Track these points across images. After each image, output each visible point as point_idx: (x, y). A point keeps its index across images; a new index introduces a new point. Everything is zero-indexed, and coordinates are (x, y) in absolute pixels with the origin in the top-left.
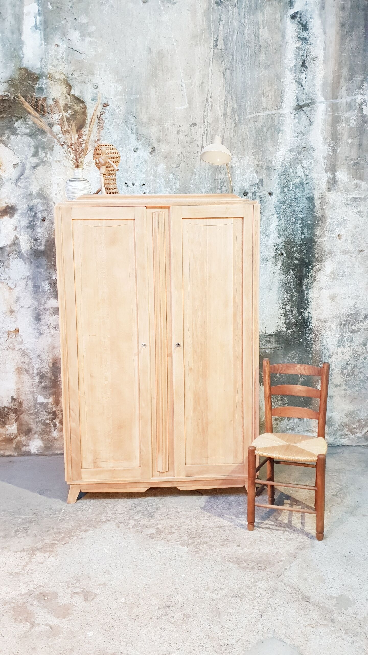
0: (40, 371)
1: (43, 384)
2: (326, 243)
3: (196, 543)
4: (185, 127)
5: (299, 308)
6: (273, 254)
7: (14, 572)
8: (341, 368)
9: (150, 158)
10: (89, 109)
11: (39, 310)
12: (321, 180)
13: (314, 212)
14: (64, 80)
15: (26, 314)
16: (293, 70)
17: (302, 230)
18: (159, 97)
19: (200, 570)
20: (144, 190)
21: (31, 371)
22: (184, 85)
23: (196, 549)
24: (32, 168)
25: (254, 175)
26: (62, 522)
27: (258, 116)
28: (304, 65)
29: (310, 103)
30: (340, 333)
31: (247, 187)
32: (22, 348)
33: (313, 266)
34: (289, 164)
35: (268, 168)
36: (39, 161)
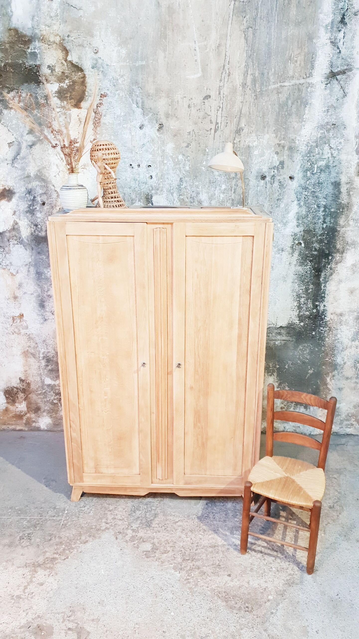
0: (46, 355)
1: (50, 367)
2: (350, 233)
3: (189, 568)
4: (198, 99)
5: (314, 301)
6: (290, 244)
7: (16, 594)
8: (353, 361)
9: (157, 136)
10: (89, 78)
11: (42, 296)
12: (351, 162)
13: (339, 199)
14: (60, 43)
15: (30, 300)
16: (329, 28)
17: (325, 219)
18: (168, 63)
19: (189, 607)
20: (151, 172)
21: (37, 355)
22: (197, 49)
23: (188, 576)
24: (29, 147)
25: (273, 156)
26: (64, 528)
27: (283, 86)
28: (343, 21)
29: (346, 69)
30: (356, 328)
31: (265, 169)
32: (27, 333)
33: (333, 257)
34: (314, 144)
35: (291, 149)
36: (36, 139)
